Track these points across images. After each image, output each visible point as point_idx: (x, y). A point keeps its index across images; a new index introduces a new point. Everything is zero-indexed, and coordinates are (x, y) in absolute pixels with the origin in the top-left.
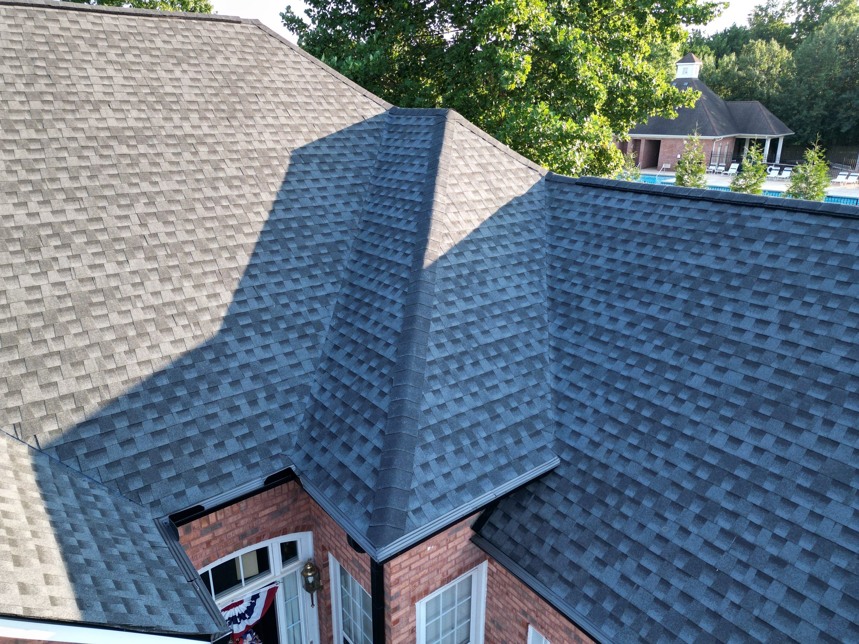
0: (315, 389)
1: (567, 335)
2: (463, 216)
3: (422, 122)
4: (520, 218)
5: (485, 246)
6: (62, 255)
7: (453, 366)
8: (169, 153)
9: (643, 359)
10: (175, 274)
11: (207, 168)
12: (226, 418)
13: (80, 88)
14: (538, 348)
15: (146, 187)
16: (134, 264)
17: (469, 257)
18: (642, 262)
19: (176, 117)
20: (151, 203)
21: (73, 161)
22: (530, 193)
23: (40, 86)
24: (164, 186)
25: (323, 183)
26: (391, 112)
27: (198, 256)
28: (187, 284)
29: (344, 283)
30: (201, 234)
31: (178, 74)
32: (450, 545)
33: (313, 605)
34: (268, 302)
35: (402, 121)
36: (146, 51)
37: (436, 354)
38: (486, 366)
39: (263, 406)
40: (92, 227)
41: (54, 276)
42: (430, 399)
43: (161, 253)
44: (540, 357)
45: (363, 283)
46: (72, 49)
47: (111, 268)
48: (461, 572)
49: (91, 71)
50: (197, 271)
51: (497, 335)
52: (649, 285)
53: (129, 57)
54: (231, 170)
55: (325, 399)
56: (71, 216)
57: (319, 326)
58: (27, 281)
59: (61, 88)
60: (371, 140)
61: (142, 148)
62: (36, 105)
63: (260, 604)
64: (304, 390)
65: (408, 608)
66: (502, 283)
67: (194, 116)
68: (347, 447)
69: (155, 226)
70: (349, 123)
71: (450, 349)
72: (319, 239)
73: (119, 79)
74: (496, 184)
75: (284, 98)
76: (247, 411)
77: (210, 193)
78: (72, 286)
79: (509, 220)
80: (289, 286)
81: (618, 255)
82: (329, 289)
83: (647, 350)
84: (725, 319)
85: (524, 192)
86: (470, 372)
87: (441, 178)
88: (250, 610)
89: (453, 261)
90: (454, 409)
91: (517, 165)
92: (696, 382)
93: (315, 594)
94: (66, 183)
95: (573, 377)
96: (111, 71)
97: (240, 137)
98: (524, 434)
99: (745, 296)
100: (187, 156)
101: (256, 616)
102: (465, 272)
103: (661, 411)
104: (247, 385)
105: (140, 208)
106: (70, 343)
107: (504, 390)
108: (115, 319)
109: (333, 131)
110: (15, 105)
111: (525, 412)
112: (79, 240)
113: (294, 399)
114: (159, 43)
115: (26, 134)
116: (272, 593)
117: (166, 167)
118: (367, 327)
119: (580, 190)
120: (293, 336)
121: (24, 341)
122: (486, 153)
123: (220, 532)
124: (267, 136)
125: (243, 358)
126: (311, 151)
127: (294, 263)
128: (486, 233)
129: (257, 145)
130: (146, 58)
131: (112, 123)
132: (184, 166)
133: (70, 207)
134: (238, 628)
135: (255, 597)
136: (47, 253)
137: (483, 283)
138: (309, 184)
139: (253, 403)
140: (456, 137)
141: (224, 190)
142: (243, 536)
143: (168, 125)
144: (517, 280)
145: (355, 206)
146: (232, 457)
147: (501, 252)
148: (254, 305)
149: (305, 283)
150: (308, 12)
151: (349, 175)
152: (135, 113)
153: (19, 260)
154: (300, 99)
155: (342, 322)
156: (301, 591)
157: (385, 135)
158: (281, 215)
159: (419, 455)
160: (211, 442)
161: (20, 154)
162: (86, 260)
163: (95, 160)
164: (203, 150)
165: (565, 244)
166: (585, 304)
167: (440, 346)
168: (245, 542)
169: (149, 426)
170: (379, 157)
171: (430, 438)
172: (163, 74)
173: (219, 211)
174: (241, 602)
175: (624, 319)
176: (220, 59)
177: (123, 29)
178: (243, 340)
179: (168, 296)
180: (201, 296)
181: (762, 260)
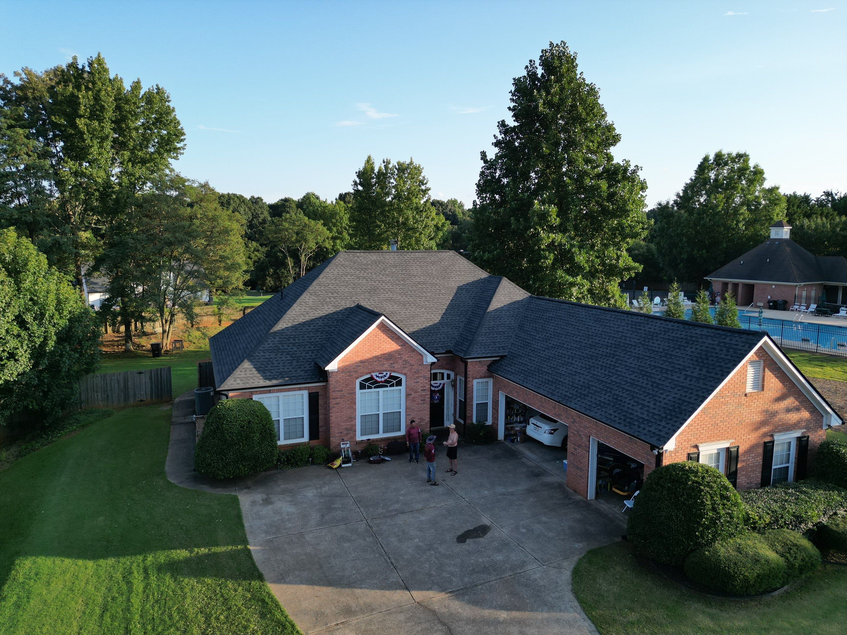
0: (457, 339)
1: (519, 332)
2: (500, 304)
3: (496, 280)
4: (517, 306)
5: (504, 312)
6: (410, 307)
7: (487, 334)
8: (430, 287)
10: (430, 313)
11: (438, 291)
13: (412, 272)
14: (511, 334)
15: (425, 295)
16: (422, 310)
17: (498, 313)
19: (431, 278)
20: (426, 298)
21: (411, 289)
22: (522, 300)
23: (404, 272)
24: (429, 294)
25: (466, 296)
26: (490, 276)
27: (435, 310)
28: (432, 315)
29: (467, 319)
30: (436, 305)
31: (432, 268)
32: (482, 370)
33: (452, 390)
34: (449, 321)
35: (492, 280)
36: (425, 262)
37: (484, 331)
38: (496, 335)
40: (415, 302)
41: (408, 311)
43: (427, 308)
44: (511, 336)
45: (472, 319)
46: (410, 262)
47: (418, 310)
49: (414, 268)
50: (434, 313)
51: (501, 330)
53: (422, 264)
54: (443, 291)
55: (459, 340)
56: (411, 300)
57: (460, 327)
58: (404, 311)
59: (408, 272)
60: (482, 285)
61: (424, 286)
62: (403, 276)
63: (441, 386)
64: (455, 338)
65: (472, 379)
66: (506, 320)
67: (436, 278)
68: (462, 346)
69: (426, 303)
70: (476, 279)
71: (487, 331)
72: (463, 309)
73: (419, 270)
74: (512, 297)
75: (458, 273)
77: (438, 297)
78: (411, 313)
79: (513, 306)
80: (454, 318)
82: (463, 320)
87: (496, 294)
89: (493, 314)
90: (486, 341)
91: (521, 292)
93: (453, 388)
94: (410, 293)
95: (517, 340)
96: (418, 268)
97: (446, 283)
98: (501, 349)
100: (434, 288)
101: (440, 388)
102: (496, 316)
104: (443, 335)
105: (424, 299)
106: (411, 323)
107: (499, 340)
108: (419, 320)
109: (471, 281)
110: (400, 276)
111: (503, 345)
112: (412, 304)
113: (453, 339)
114: (429, 260)
115: (402, 283)
116: (444, 384)
117: (429, 290)
118: (471, 327)
119: (536, 299)
120: (454, 328)
122: (512, 289)
124: (453, 283)
125: (443, 331)
126: (464, 287)
127: (456, 313)
128: (505, 308)
129: (450, 286)
130: (425, 264)
131: (418, 280)
132: (433, 290)
133: (411, 298)
134: (436, 389)
135: (440, 384)
136: (407, 306)
137: (500, 319)
138: (462, 296)
139: (444, 339)
140: (503, 284)
141: (441, 296)
142: (440, 366)
143: (430, 281)
144: (510, 320)
145: (473, 302)
147: (508, 313)
148: (446, 321)
149: (458, 318)
151: (473, 294)
152: (423, 278)
153: (402, 307)
154: (463, 273)
155: (465, 327)
156: (451, 387)
157: (486, 283)
158: (454, 302)
161: (401, 287)
162: (414, 308)
163: (415, 288)
164: (437, 286)
165: (527, 313)
166: (526, 326)
168: (440, 368)
170: (483, 289)
172: (429, 268)
173: (440, 301)
174: (437, 384)
176: (443, 263)
177: (420, 256)
178: (443, 327)
179: (429, 317)
180: (435, 318)
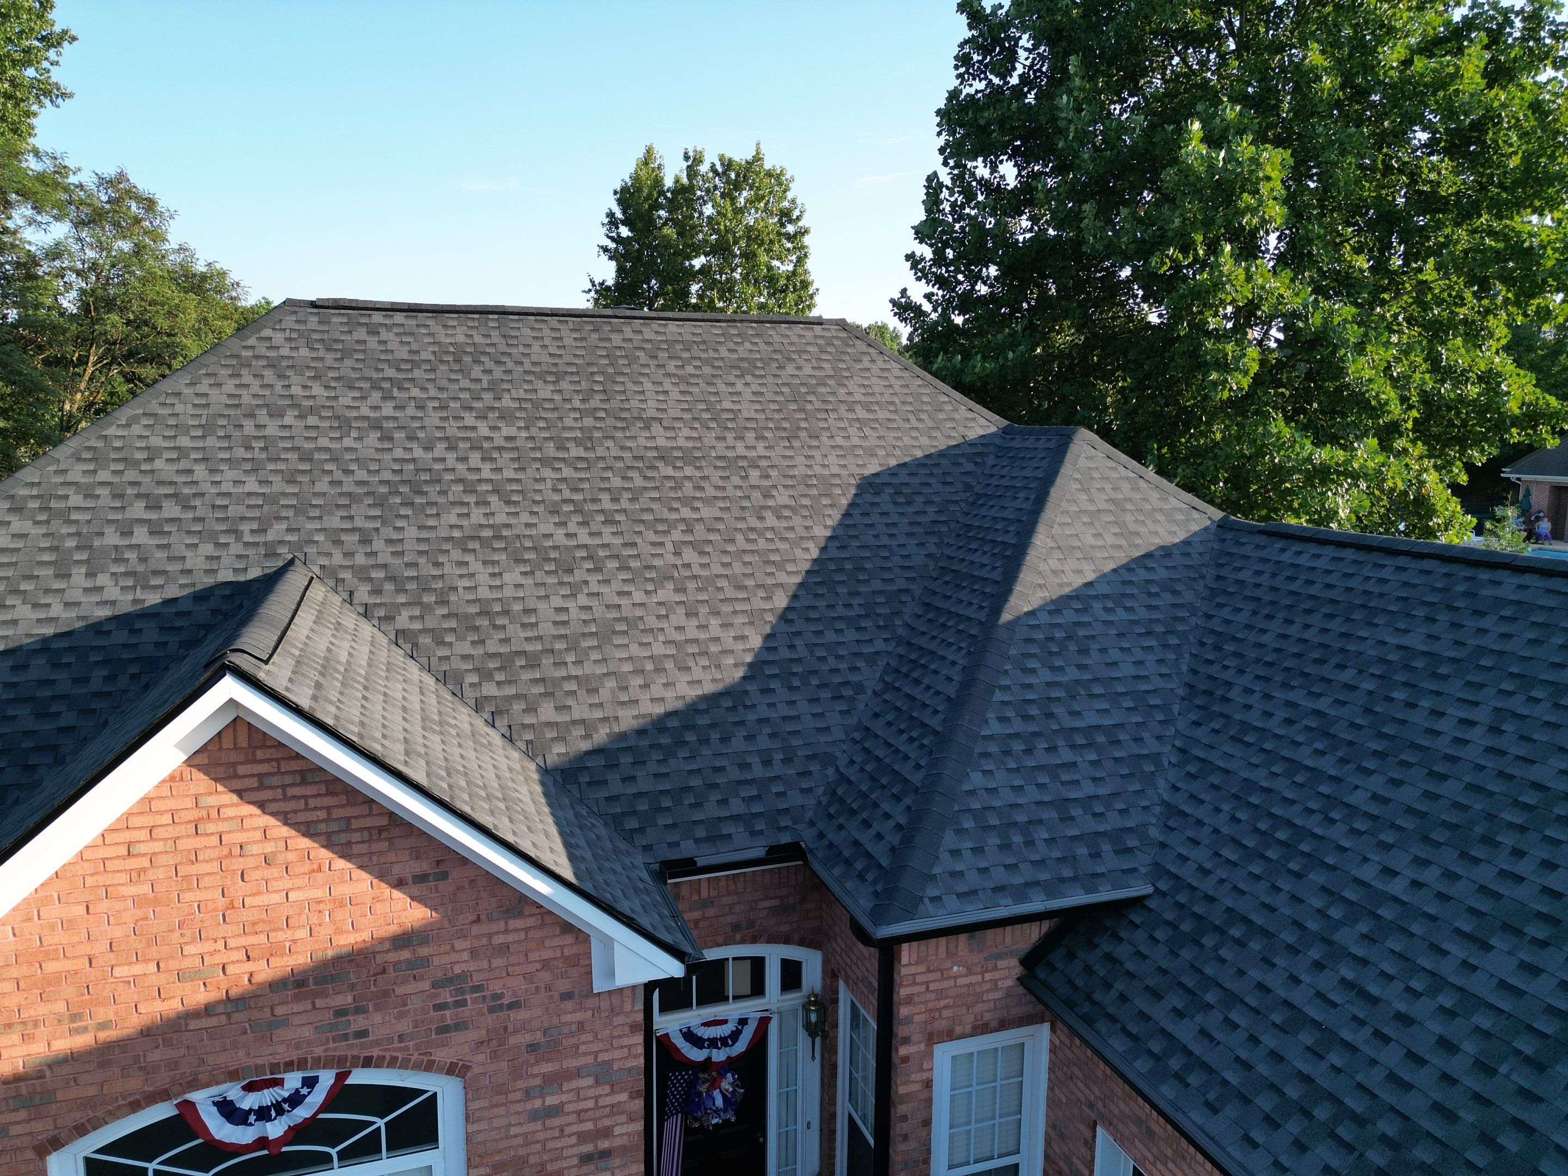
0: (842, 762)
1: (1201, 733)
2: (1071, 564)
3: (1041, 444)
4: (1162, 574)
5: (1097, 606)
6: (593, 579)
7: (1018, 747)
8: (716, 476)
9: (1294, 766)
10: (703, 610)
11: (756, 494)
12: (734, 774)
13: (634, 404)
14: (1152, 746)
15: (686, 513)
16: (662, 595)
17: (1069, 616)
18: (1325, 639)
19: (730, 436)
20: (689, 531)
21: (616, 482)
22: (1186, 543)
23: (595, 402)
24: (706, 513)
25: (894, 518)
26: (1005, 431)
27: (730, 593)
28: (714, 622)
29: (900, 641)
30: (738, 568)
31: (739, 387)
32: (988, 976)
33: (813, 1057)
34: (802, 652)
35: (1016, 444)
36: (708, 362)
37: (995, 728)
38: (1066, 755)
39: (777, 768)
40: (627, 552)
41: (582, 600)
42: (976, 779)
43: (691, 585)
44: (1155, 758)
45: (923, 642)
46: (631, 360)
47: (638, 597)
48: (1003, 1025)
49: (648, 385)
50: (726, 608)
51: (1091, 719)
52: (1327, 671)
53: (690, 369)
54: (782, 498)
55: (852, 773)
56: (607, 539)
57: (859, 688)
58: (557, 602)
59: (615, 404)
60: (969, 467)
61: (689, 471)
62: (588, 422)
63: (748, 1033)
64: (828, 760)
65: (923, 1047)
66: (1115, 655)
67: (750, 435)
68: (867, 824)
69: (689, 555)
70: (942, 444)
71: (1017, 726)
72: (877, 585)
73: (675, 394)
74: (1132, 527)
75: (861, 413)
76: (758, 771)
77: (754, 522)
78: (599, 611)
79: (1143, 575)
80: (830, 636)
81: (1293, 630)
82: (880, 645)
83: (1304, 756)
84: (1418, 718)
85: (1177, 540)
86: (1040, 757)
87: (1049, 514)
88: (735, 1035)
89: (1044, 619)
90: (1007, 797)
91: (1174, 502)
92: (1357, 798)
93: (818, 1040)
94: (607, 504)
95: (1196, 787)
96: (667, 386)
97: (800, 460)
98: (1106, 848)
99: (1455, 688)
100: (736, 480)
101: (741, 1046)
102: (1059, 634)
103: (1301, 833)
104: (763, 742)
105: (677, 535)
106: (589, 668)
107: (1088, 789)
108: (635, 650)
109: (919, 454)
110: (568, 422)
111: (1113, 822)
112: (612, 565)
113: (815, 767)
114: (724, 352)
115: (576, 451)
116: (764, 1022)
117: (710, 492)
118: (917, 692)
119: (1262, 540)
120: (825, 694)
121: (547, 661)
122: (1126, 486)
123: (711, 912)
124: (832, 459)
125: (763, 712)
126: (886, 479)
127: (840, 611)
128: (1103, 589)
129: (818, 470)
130: (707, 370)
131: (661, 442)
132: (730, 492)
133: (607, 530)
134: (719, 1055)
135: (743, 1022)
136: (579, 575)
137: (1084, 651)
138: (875, 518)
139: (767, 763)
140: (1082, 462)
141: (771, 521)
142: (736, 927)
143: (720, 445)
144: (1138, 654)
145: (932, 549)
146: (735, 818)
147: (1121, 614)
148: (785, 653)
149: (850, 635)
150: (928, 297)
151: (931, 509)
152: (686, 432)
153: (552, 580)
154: (882, 415)
155: (889, 687)
156: (802, 1035)
157: (991, 460)
158: (834, 553)
159: (949, 839)
160: (714, 797)
161: (567, 472)
162: (616, 586)
163: (639, 482)
164: (754, 474)
165: (1226, 613)
166: (1234, 694)
167: (1003, 720)
168: (738, 936)
169: (652, 767)
170: (978, 489)
171: (968, 823)
172: (723, 388)
173: (762, 544)
174: (725, 1022)
175: (1281, 714)
176: (790, 369)
177: (688, 337)
178: (765, 691)
179: (692, 633)
180: (727, 637)
181: (1488, 641)
